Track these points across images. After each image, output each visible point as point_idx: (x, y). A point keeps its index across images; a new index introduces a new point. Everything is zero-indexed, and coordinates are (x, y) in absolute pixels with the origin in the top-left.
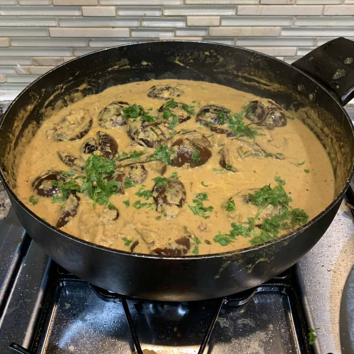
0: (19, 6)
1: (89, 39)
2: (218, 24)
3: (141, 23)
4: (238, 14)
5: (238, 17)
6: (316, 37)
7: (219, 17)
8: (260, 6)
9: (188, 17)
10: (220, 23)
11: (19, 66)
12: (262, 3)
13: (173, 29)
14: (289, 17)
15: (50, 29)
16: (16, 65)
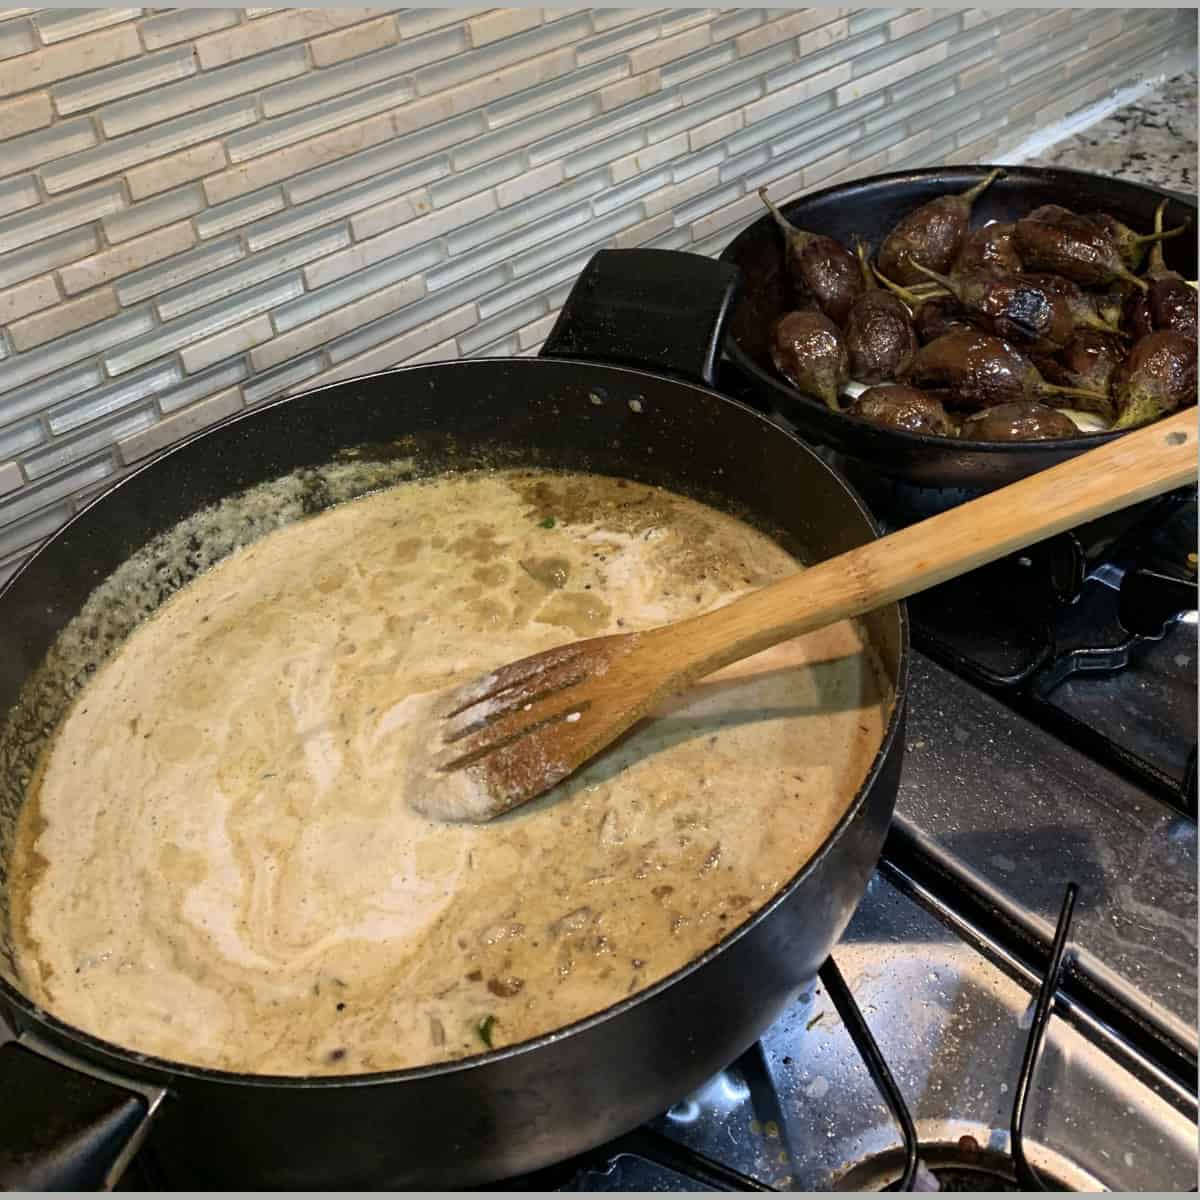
2: (270, 334)
4: (312, 286)
5: (311, 293)
7: (264, 316)
8: (356, 248)
9: (183, 352)
10: (274, 329)
12: (357, 238)
13: (150, 400)
14: (436, 242)
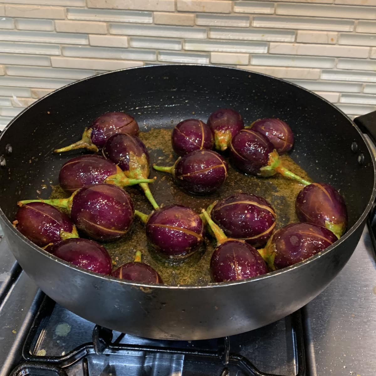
0: (16, 31)
2: (247, 63)
3: (157, 56)
4: (271, 52)
5: (270, 55)
6: (361, 83)
7: (248, 55)
8: (296, 44)
10: (249, 62)
11: (15, 98)
12: (298, 41)
14: (331, 59)
15: (52, 58)
16: (12, 97)
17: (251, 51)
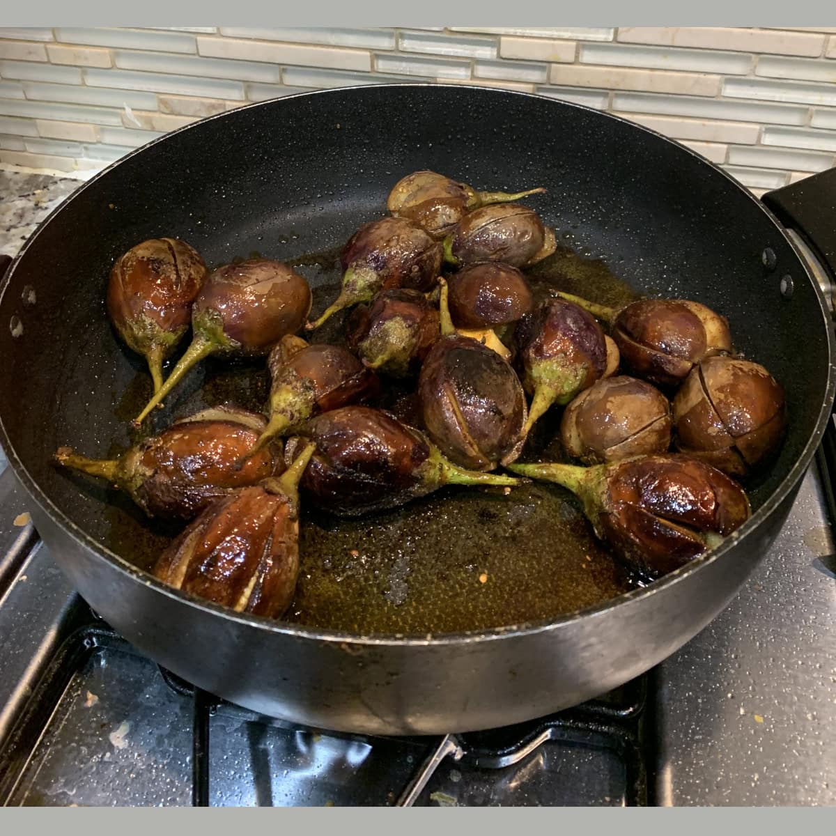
1: (282, 67)
2: (571, 58)
3: (397, 43)
4: (620, 38)
5: (619, 46)
6: (807, 106)
7: (574, 44)
9: (503, 39)
10: (577, 57)
11: (128, 110)
13: (468, 61)
14: (742, 56)
15: (200, 38)
16: (124, 109)
17: (581, 36)
